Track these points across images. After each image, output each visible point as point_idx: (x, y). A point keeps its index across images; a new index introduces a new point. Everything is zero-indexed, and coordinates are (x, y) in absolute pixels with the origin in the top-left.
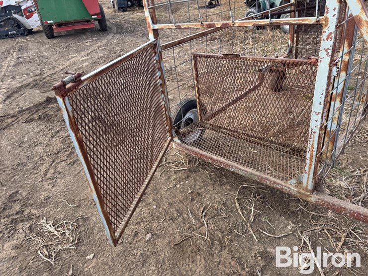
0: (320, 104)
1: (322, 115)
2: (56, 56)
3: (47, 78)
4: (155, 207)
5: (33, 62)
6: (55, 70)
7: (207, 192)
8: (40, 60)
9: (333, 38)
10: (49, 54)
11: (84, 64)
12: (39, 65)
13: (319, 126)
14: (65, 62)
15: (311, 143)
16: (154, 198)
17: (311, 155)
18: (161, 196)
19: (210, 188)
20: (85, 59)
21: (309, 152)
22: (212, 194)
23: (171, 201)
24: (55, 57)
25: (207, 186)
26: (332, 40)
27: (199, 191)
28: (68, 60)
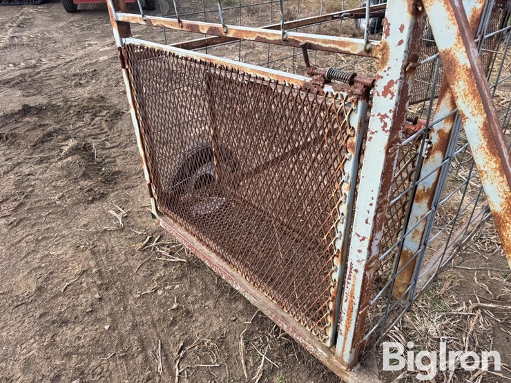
0: (367, 222)
1: (370, 245)
2: (69, 40)
3: (42, 74)
4: (107, 327)
5: (32, 46)
6: (59, 62)
7: (202, 310)
8: (42, 45)
9: (396, 94)
10: (60, 36)
11: (101, 58)
12: (39, 52)
13: (364, 263)
14: (77, 51)
15: (350, 286)
16: (112, 309)
17: (349, 308)
18: (125, 308)
19: (210, 303)
20: (106, 51)
21: (346, 301)
22: (209, 317)
23: (138, 319)
24: (67, 41)
25: (208, 299)
26: (395, 98)
27: (191, 307)
28: (83, 49)
